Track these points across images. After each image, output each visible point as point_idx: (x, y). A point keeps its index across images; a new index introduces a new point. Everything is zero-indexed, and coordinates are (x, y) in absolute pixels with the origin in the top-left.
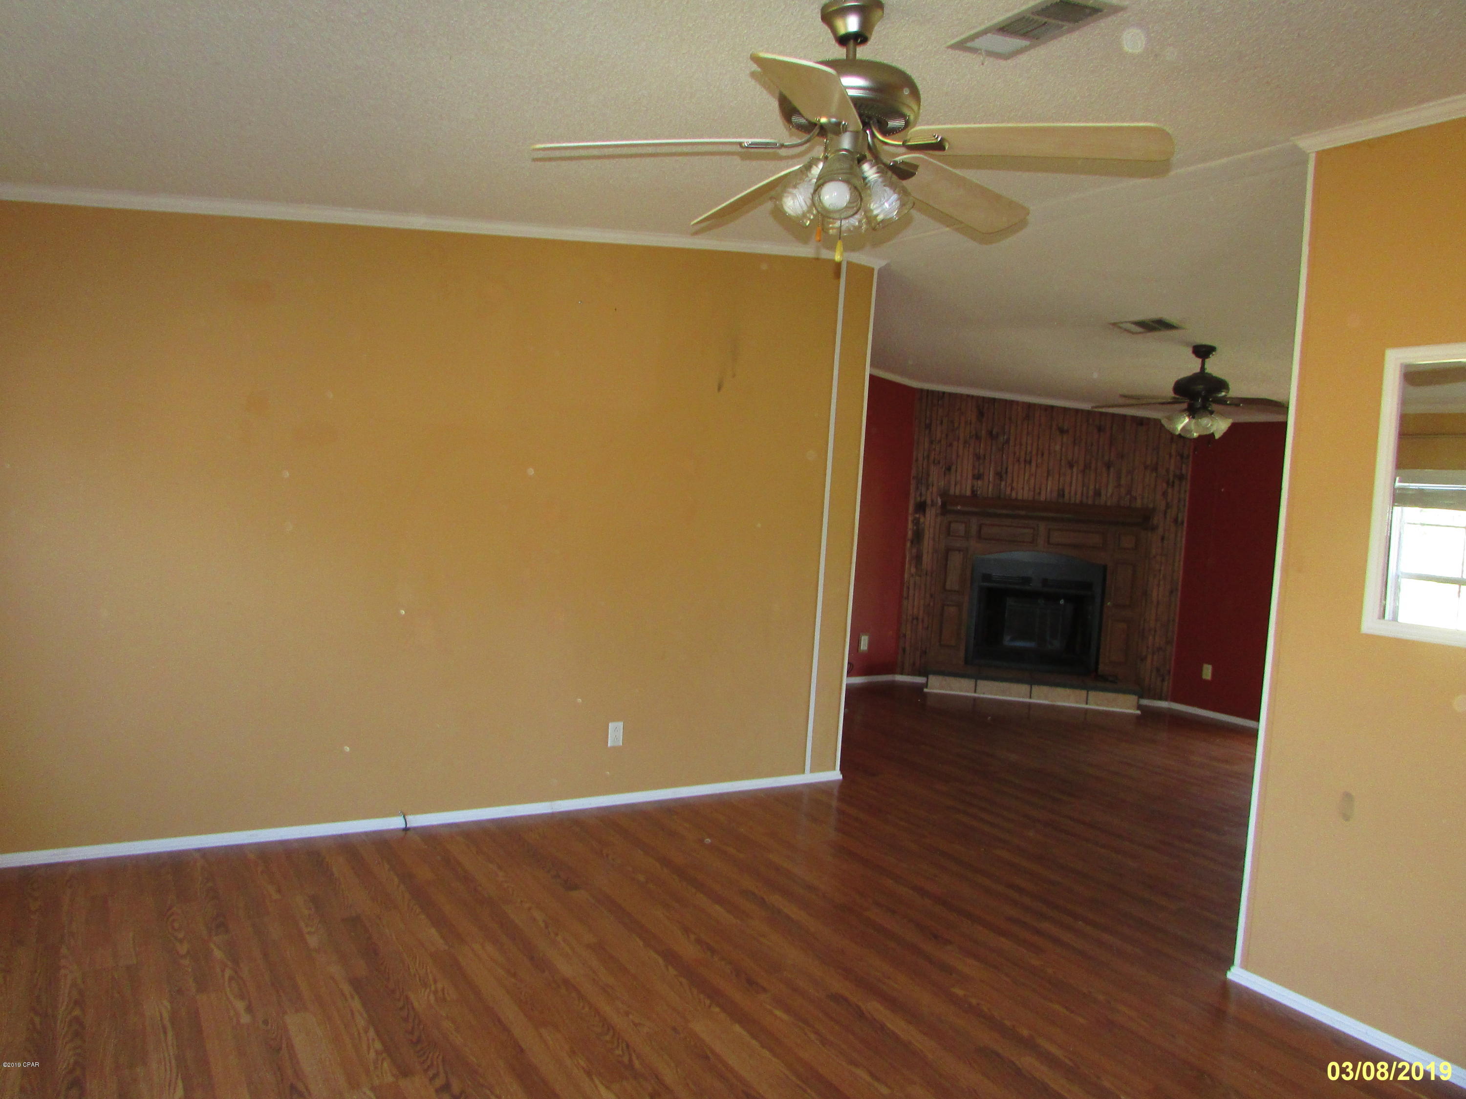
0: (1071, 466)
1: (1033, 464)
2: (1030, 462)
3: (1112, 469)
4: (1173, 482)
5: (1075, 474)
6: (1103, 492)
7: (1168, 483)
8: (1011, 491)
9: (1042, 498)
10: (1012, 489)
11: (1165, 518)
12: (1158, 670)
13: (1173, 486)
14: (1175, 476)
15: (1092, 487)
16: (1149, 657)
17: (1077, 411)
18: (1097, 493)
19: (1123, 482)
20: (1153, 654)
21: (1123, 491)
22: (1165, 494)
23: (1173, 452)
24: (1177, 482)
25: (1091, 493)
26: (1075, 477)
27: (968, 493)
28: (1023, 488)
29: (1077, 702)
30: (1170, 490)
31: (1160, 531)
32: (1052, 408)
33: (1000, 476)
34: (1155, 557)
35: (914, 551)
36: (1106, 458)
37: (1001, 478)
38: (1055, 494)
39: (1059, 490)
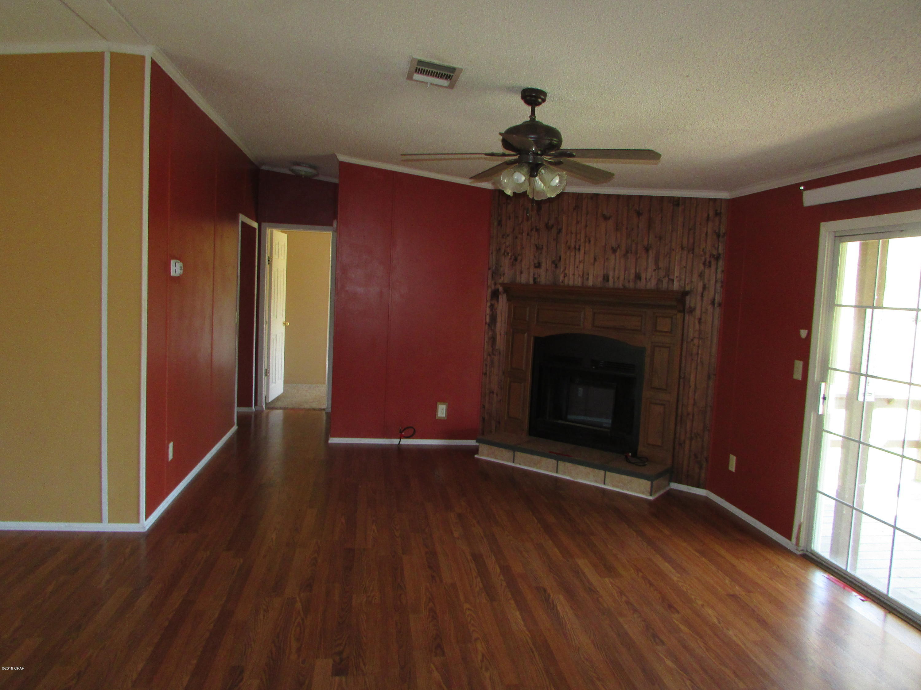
0: (614, 251)
1: (582, 251)
2: (579, 249)
3: (650, 252)
4: (710, 262)
5: (617, 258)
6: (643, 276)
7: (704, 264)
8: (564, 277)
9: (590, 283)
10: (565, 275)
11: (702, 300)
12: (696, 456)
13: (710, 266)
14: (712, 255)
15: (633, 271)
16: (687, 442)
17: (618, 197)
18: (638, 277)
19: (661, 265)
20: (691, 439)
21: (662, 273)
22: (701, 275)
23: (710, 230)
24: (713, 263)
25: (632, 276)
26: (617, 261)
27: (531, 282)
28: (574, 275)
29: (596, 481)
30: (707, 271)
31: (698, 313)
32: (597, 195)
33: (556, 264)
34: (692, 340)
35: (490, 333)
36: (646, 243)
37: (556, 267)
38: (600, 279)
39: (604, 275)
